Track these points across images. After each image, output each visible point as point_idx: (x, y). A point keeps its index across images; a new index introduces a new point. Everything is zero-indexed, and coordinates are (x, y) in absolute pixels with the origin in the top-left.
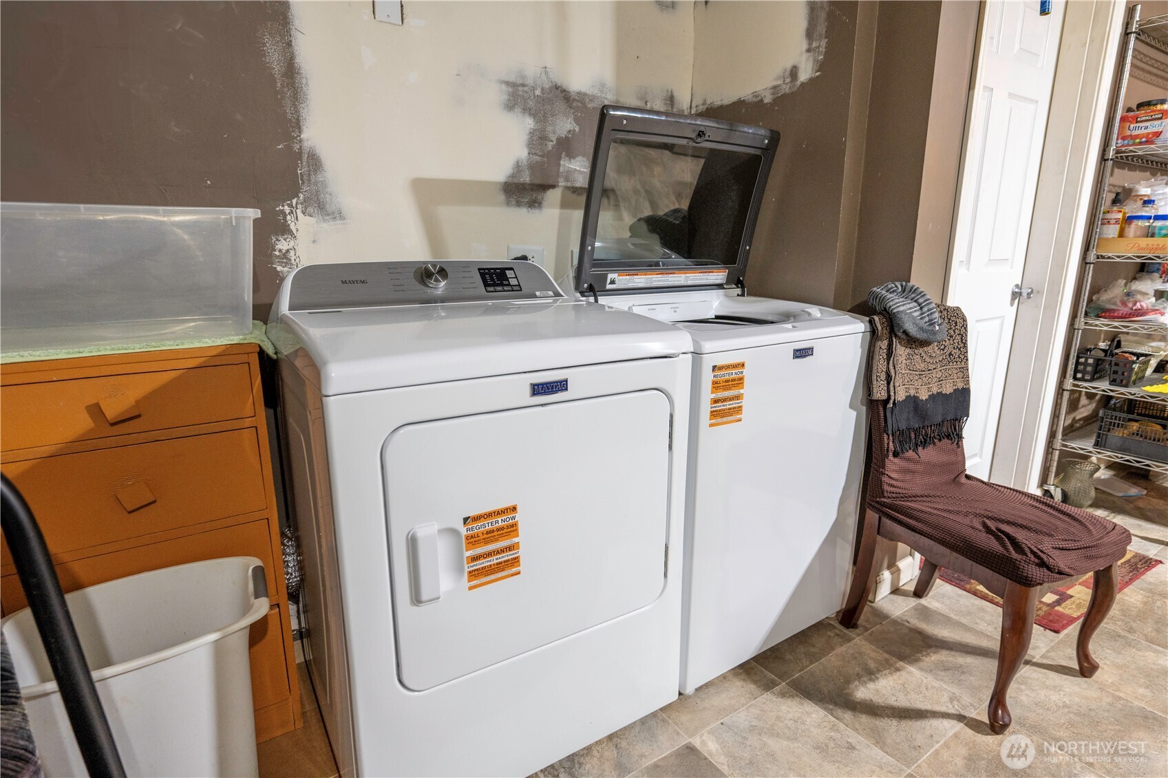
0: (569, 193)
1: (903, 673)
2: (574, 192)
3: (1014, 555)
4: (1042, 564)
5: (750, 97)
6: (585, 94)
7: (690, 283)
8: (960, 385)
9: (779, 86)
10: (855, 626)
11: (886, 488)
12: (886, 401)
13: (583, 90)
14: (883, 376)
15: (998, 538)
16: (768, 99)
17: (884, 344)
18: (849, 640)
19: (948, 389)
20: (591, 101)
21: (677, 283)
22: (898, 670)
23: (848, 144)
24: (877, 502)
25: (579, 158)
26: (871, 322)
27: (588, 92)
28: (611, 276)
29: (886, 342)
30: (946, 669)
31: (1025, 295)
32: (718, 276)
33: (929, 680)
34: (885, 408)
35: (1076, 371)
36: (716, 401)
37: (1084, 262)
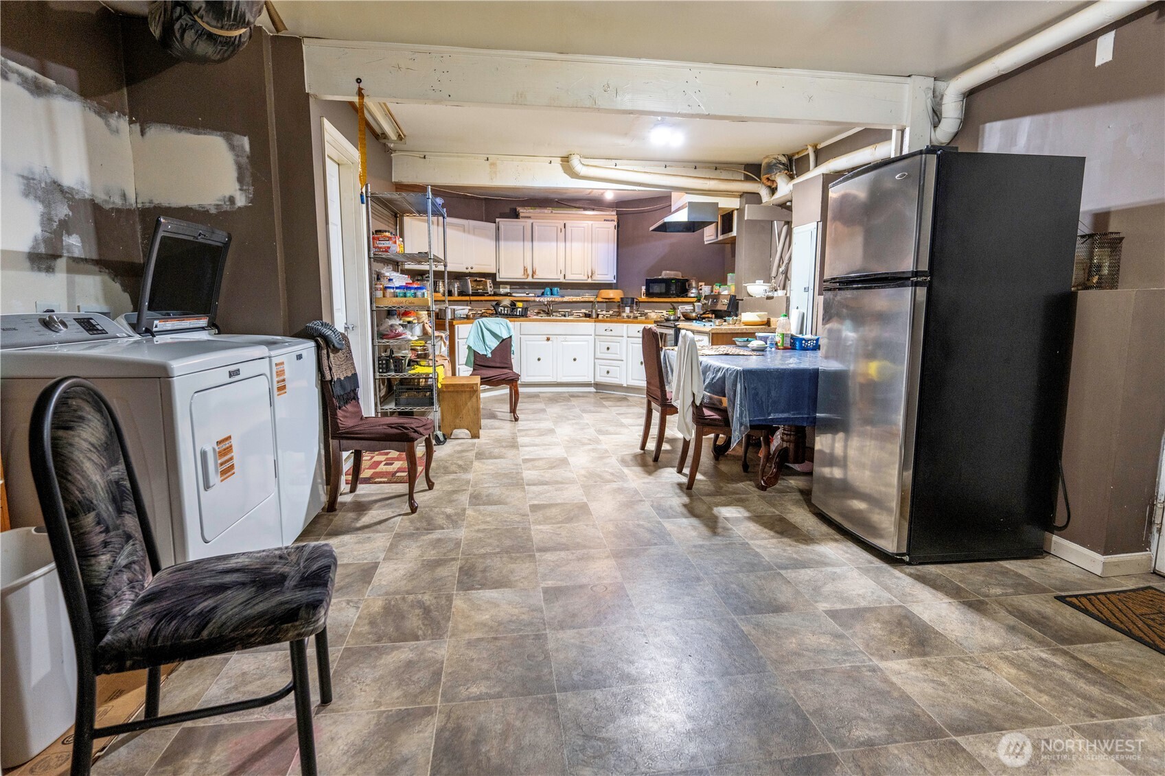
0: (71, 261)
1: (369, 514)
2: (74, 261)
3: (406, 431)
4: (416, 431)
5: (197, 206)
6: (73, 189)
7: (192, 326)
8: (353, 372)
9: (221, 205)
10: (335, 510)
11: (340, 425)
12: (331, 381)
13: (71, 186)
14: (328, 369)
15: (397, 428)
16: (213, 211)
17: (325, 352)
18: (337, 515)
19: (350, 375)
20: (77, 193)
21: (185, 327)
22: (366, 514)
23: (278, 246)
24: (339, 433)
25: (74, 235)
26: (317, 342)
27: (74, 187)
28: (156, 322)
29: (325, 351)
30: (384, 506)
31: (351, 328)
32: (203, 322)
33: (380, 512)
34: (331, 385)
35: (379, 368)
36: (278, 382)
37: (372, 311)
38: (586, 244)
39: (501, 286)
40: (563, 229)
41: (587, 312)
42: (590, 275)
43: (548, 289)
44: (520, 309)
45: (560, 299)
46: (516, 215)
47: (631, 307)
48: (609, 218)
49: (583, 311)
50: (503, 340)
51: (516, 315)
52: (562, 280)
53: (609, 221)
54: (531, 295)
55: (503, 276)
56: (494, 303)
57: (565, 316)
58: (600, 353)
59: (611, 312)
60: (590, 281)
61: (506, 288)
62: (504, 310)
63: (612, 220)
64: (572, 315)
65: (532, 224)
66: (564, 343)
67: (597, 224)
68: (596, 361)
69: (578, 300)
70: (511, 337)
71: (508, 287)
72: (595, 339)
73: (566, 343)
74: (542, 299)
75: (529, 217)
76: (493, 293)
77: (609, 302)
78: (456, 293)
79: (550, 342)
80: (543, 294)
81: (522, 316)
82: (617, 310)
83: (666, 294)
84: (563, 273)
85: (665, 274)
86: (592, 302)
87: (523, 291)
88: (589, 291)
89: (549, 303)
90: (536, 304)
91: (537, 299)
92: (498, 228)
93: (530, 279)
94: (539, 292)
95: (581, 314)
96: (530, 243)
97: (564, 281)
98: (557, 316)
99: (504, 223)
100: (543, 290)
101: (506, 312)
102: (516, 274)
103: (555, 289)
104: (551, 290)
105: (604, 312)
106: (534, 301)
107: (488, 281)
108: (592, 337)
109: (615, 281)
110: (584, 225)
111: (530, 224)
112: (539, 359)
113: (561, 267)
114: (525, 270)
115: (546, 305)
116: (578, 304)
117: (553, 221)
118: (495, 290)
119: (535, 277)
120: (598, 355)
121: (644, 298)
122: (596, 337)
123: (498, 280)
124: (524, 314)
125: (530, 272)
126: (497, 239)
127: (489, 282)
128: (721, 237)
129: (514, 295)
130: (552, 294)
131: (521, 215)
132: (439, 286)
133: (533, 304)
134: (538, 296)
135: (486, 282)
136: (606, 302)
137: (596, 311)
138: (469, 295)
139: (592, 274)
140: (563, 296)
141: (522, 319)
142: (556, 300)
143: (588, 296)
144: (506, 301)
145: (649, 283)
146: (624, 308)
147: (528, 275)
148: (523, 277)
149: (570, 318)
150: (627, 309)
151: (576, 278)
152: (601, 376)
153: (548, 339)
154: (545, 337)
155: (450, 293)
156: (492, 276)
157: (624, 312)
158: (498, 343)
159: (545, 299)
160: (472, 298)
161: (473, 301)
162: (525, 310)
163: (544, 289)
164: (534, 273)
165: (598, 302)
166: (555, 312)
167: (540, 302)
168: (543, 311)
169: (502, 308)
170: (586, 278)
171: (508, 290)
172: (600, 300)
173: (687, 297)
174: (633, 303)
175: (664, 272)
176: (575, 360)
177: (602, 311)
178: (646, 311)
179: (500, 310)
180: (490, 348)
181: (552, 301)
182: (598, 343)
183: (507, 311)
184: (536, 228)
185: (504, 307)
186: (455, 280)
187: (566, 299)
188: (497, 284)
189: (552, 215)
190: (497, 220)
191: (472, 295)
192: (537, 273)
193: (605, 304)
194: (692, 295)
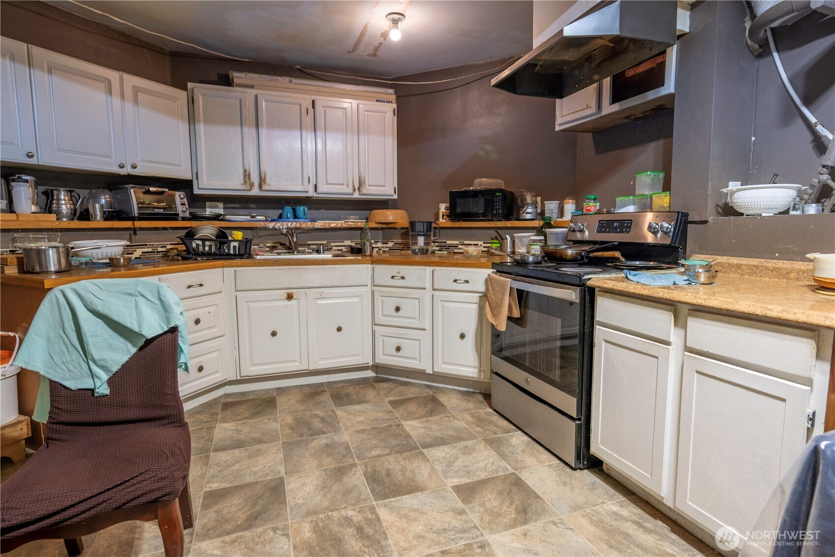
38: (349, 136)
39: (208, 204)
40: (311, 110)
41: (353, 244)
42: (357, 186)
43: (288, 210)
44: (236, 244)
45: (309, 225)
46: (226, 81)
47: (427, 236)
48: (384, 97)
49: (348, 243)
50: (149, 342)
51: (229, 255)
52: (311, 193)
53: (383, 101)
54: (260, 219)
55: (205, 185)
56: (183, 233)
57: (318, 252)
58: (383, 315)
59: (390, 244)
60: (356, 195)
61: (217, 207)
62: (204, 246)
63: (389, 102)
64: (329, 249)
65: (256, 97)
66: (320, 302)
67: (364, 105)
68: (376, 328)
69: (339, 225)
70: (174, 330)
71: (221, 205)
72: (373, 292)
73: (324, 302)
74: (278, 225)
75: (252, 87)
76: (187, 215)
77: (387, 229)
78: (98, 213)
79: (293, 302)
80: (280, 217)
81: (240, 256)
82: (400, 241)
83: (487, 215)
84: (313, 182)
85: (482, 183)
86: (361, 229)
87: (246, 212)
88: (354, 212)
89: (291, 232)
90: (268, 232)
91: (271, 225)
92: (192, 101)
93: (255, 192)
94: (275, 213)
95: (343, 248)
96: (254, 131)
97: (315, 195)
98: (303, 253)
99: (202, 91)
100: (280, 211)
101: (207, 248)
102: (232, 184)
103: (301, 209)
104: (294, 210)
105: (380, 245)
106: (265, 229)
107: (177, 194)
108: (368, 289)
109: (396, 197)
110: (345, 105)
111: (253, 98)
112: (274, 334)
113: (310, 171)
114: (247, 175)
115: (286, 235)
116: (339, 233)
117: (294, 95)
118: (193, 210)
119: (265, 187)
120: (380, 319)
121: (443, 222)
122: (375, 288)
123: (196, 191)
124: (244, 254)
125: (255, 179)
126: (192, 119)
127: (179, 197)
128: (609, 108)
129: (228, 217)
130: (295, 217)
131: (236, 81)
132: (59, 199)
133: (263, 233)
134: (272, 221)
135: (173, 196)
136: (382, 229)
137: (371, 244)
138: (133, 219)
139: (360, 184)
140: (314, 220)
141: (238, 261)
142: (304, 226)
143: (353, 220)
144: (208, 230)
145: (455, 198)
146: (415, 237)
147: (252, 185)
148: (244, 187)
149: (328, 256)
150: (421, 241)
151: (334, 191)
152: (385, 354)
153: (290, 297)
154: (284, 293)
155: (85, 215)
156: (185, 185)
157: (416, 243)
158: (134, 350)
159: (282, 225)
160: (138, 224)
161: (142, 229)
162: (246, 243)
163: (282, 208)
164: (262, 181)
165: (371, 229)
166: (301, 245)
167: (274, 229)
168: (282, 244)
169: (200, 242)
170: (350, 190)
171: (221, 211)
172: (373, 225)
173: (518, 219)
174: (430, 229)
175: (477, 181)
176: (339, 329)
177: (376, 242)
178: (448, 242)
179: (194, 245)
180: (104, 368)
181: (296, 228)
182: (378, 300)
183: (210, 246)
184: (263, 104)
185: (204, 240)
186: (100, 190)
187: (319, 224)
188: (197, 201)
189: (290, 85)
190: (190, 85)
191: (141, 218)
192: (268, 180)
193: (381, 231)
194: (528, 216)
